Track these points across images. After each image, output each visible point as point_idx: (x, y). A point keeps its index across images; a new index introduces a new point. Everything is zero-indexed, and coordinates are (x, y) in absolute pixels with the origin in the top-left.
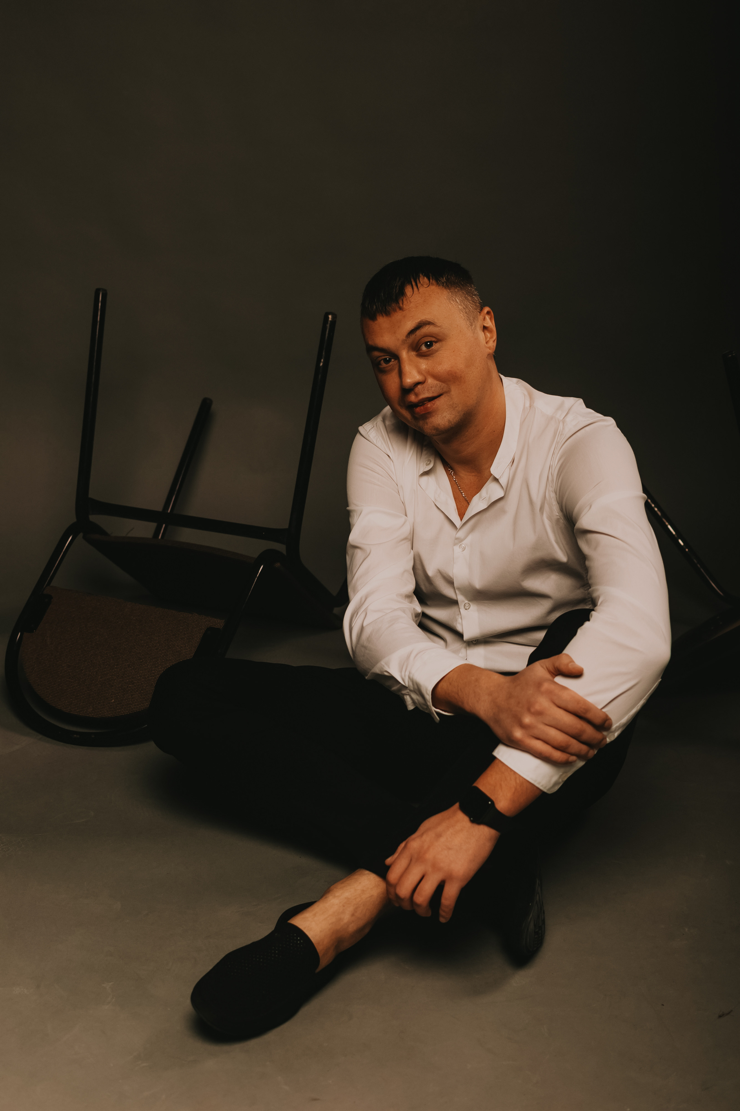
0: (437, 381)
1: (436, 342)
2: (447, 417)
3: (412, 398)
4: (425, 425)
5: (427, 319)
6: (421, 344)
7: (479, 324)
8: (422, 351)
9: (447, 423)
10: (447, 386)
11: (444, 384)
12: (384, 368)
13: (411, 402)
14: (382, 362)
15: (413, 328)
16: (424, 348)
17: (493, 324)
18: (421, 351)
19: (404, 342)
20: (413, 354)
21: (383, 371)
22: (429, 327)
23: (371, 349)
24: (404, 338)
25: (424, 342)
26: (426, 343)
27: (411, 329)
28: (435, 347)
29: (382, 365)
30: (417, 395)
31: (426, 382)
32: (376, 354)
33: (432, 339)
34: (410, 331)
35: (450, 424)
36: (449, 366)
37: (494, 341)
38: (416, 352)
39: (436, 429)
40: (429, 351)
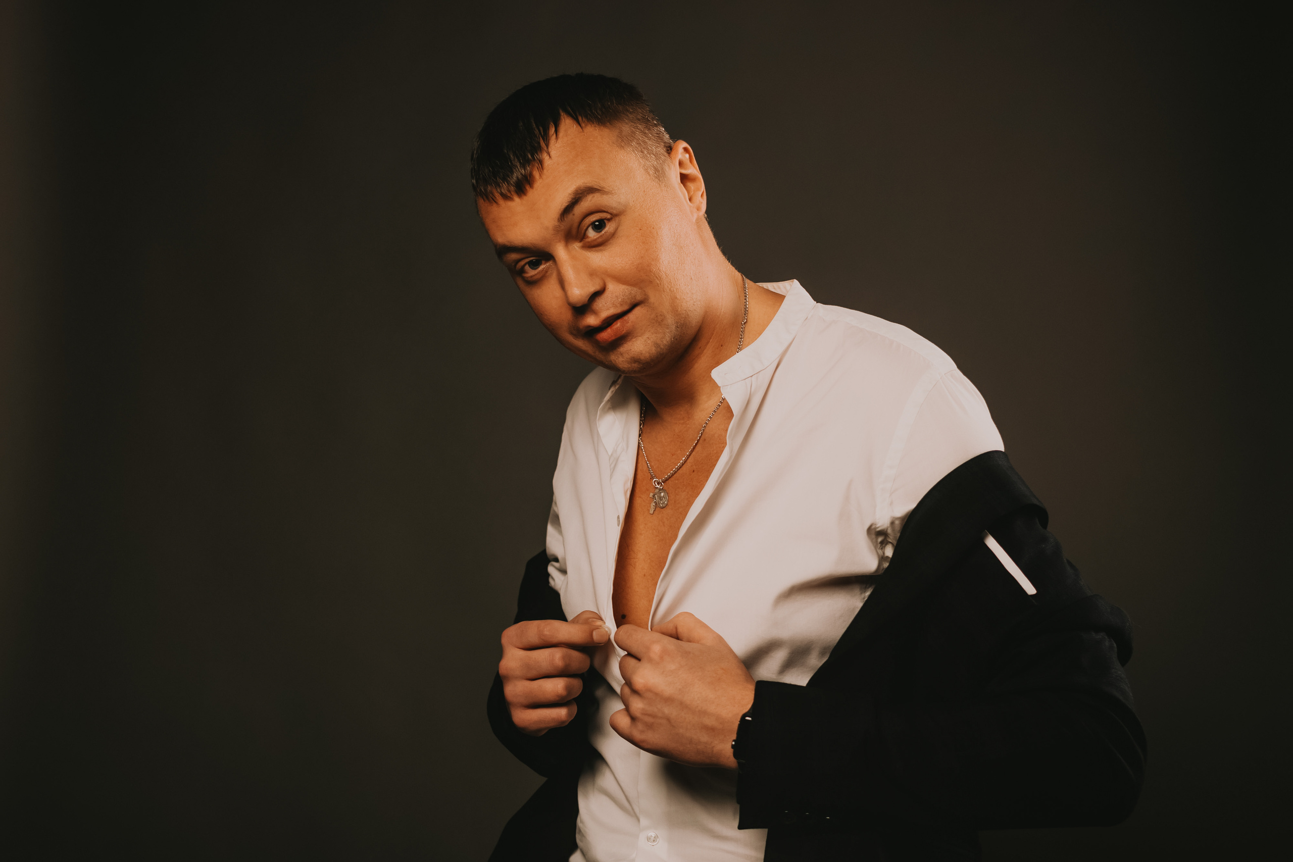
0: (623, 284)
1: (609, 220)
2: (652, 339)
3: (591, 320)
4: (618, 357)
5: (586, 183)
6: (585, 228)
7: (673, 174)
8: (589, 240)
9: (654, 349)
10: (640, 291)
11: (635, 289)
12: (532, 277)
13: (589, 326)
14: (527, 267)
15: (567, 204)
16: (592, 234)
17: (696, 169)
18: (587, 240)
19: (556, 230)
20: (576, 246)
21: (533, 283)
22: (594, 197)
23: (504, 250)
24: (556, 224)
25: (590, 223)
26: (593, 224)
27: (563, 207)
28: (609, 228)
29: (527, 273)
30: (595, 313)
31: (607, 288)
32: (514, 256)
33: (601, 215)
34: (562, 210)
35: (659, 349)
36: (637, 257)
37: (702, 195)
38: (581, 241)
39: (635, 360)
40: (601, 236)
